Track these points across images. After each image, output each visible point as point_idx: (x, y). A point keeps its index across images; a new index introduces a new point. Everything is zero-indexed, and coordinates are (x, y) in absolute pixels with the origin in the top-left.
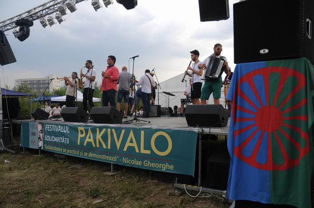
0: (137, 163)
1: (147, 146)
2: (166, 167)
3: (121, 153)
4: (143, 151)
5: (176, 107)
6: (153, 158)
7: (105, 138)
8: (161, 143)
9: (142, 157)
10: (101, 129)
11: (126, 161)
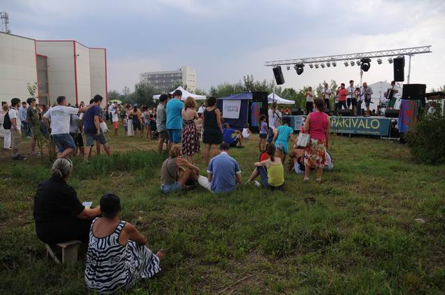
0: (364, 132)
1: (369, 125)
2: (376, 133)
3: (356, 129)
4: (367, 127)
5: (374, 110)
6: (371, 130)
7: (348, 123)
8: (375, 124)
9: (367, 129)
10: (345, 119)
11: (359, 132)
